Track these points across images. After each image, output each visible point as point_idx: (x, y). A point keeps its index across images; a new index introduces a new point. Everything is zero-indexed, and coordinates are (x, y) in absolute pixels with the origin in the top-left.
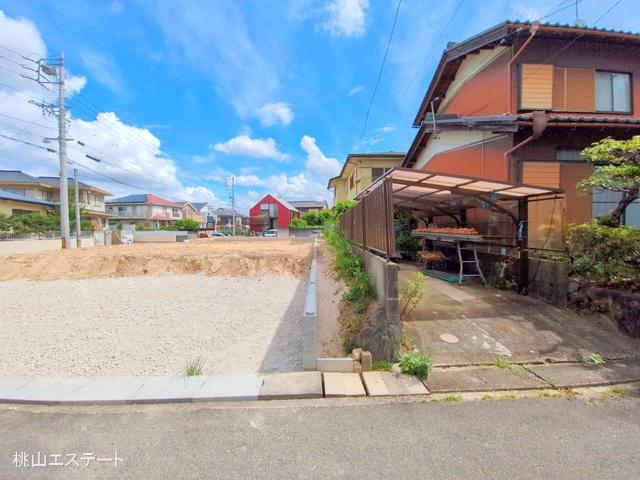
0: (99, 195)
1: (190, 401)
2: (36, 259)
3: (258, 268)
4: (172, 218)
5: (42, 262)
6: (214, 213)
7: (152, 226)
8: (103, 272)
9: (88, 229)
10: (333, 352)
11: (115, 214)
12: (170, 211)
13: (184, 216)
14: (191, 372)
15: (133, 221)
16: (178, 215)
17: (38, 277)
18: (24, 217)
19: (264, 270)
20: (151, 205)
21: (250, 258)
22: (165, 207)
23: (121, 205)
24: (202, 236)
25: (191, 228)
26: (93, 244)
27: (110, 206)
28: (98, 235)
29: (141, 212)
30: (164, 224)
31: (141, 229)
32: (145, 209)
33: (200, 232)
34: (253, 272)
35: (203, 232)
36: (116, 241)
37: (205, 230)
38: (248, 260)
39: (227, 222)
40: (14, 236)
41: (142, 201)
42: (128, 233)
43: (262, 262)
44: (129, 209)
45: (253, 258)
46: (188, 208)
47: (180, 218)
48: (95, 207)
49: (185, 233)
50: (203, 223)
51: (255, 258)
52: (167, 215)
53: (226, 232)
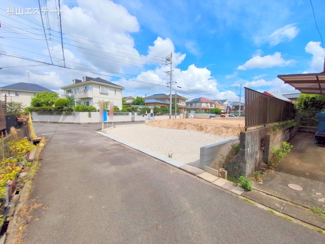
0: (184, 100)
1: (164, 162)
2: (161, 121)
3: (227, 133)
4: (210, 108)
5: (162, 122)
6: (231, 104)
7: (201, 111)
8: (175, 127)
9: (179, 113)
10: (217, 168)
11: (189, 107)
12: (209, 104)
13: (215, 106)
14: (169, 157)
15: (195, 109)
16: (212, 106)
17: (160, 127)
18: (163, 109)
19: (230, 134)
20: (201, 102)
21: (224, 127)
22: (207, 103)
23: (191, 103)
24: (222, 116)
25: (217, 112)
26: (179, 118)
27: (187, 103)
28: (181, 115)
29: (198, 105)
30: (206, 110)
31: (197, 113)
32: (199, 104)
33: (222, 114)
34: (224, 134)
35: (224, 114)
36: (187, 117)
37: (224, 113)
38: (223, 128)
39: (238, 109)
40: (160, 115)
41: (198, 101)
42: (192, 115)
43: (230, 130)
44: (194, 104)
45: (226, 128)
46: (217, 103)
47: (213, 108)
48: (182, 104)
49: (214, 115)
50: (224, 110)
51: (227, 128)
52: (208, 106)
53: (236, 114)
